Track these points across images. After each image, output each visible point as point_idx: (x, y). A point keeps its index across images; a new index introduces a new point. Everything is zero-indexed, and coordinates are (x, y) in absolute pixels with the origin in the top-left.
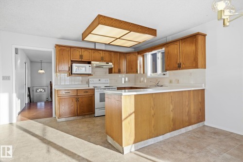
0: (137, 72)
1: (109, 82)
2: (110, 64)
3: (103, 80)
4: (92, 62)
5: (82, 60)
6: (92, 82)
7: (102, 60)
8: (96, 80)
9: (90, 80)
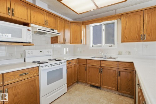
0: (81, 42)
1: (52, 53)
2: (55, 31)
3: (45, 52)
4: (31, 25)
5: (13, 18)
6: (31, 54)
7: (46, 24)
8: (36, 52)
9: (27, 51)
